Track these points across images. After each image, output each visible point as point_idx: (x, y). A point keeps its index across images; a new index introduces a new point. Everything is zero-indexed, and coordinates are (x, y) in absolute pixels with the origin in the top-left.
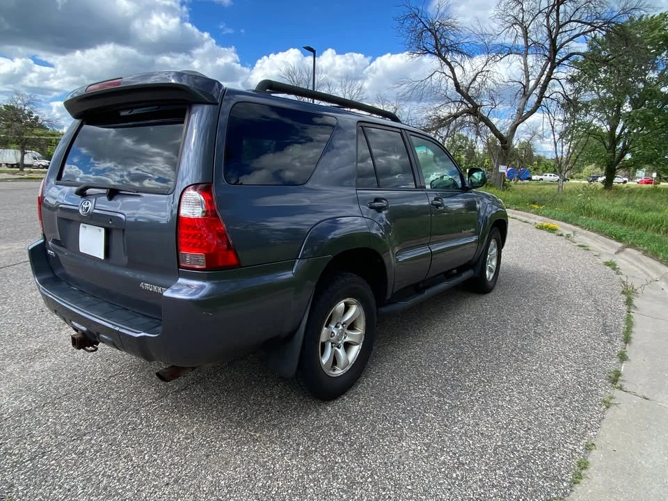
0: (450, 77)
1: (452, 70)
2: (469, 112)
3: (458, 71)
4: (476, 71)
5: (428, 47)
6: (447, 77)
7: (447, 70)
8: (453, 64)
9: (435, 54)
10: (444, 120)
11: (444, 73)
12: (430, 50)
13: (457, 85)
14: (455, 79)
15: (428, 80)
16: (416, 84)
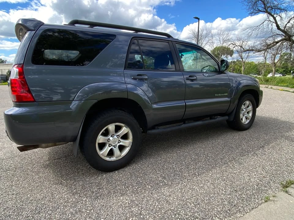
0: (274, 22)
1: (275, 18)
2: (285, 40)
3: (278, 18)
4: (290, 18)
5: (260, 9)
6: (272, 23)
7: (271, 19)
8: (275, 16)
9: (264, 12)
10: (270, 45)
11: (270, 21)
12: (262, 10)
13: (278, 26)
14: (276, 23)
15: (261, 25)
16: (255, 28)
